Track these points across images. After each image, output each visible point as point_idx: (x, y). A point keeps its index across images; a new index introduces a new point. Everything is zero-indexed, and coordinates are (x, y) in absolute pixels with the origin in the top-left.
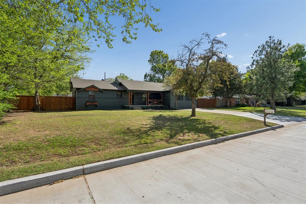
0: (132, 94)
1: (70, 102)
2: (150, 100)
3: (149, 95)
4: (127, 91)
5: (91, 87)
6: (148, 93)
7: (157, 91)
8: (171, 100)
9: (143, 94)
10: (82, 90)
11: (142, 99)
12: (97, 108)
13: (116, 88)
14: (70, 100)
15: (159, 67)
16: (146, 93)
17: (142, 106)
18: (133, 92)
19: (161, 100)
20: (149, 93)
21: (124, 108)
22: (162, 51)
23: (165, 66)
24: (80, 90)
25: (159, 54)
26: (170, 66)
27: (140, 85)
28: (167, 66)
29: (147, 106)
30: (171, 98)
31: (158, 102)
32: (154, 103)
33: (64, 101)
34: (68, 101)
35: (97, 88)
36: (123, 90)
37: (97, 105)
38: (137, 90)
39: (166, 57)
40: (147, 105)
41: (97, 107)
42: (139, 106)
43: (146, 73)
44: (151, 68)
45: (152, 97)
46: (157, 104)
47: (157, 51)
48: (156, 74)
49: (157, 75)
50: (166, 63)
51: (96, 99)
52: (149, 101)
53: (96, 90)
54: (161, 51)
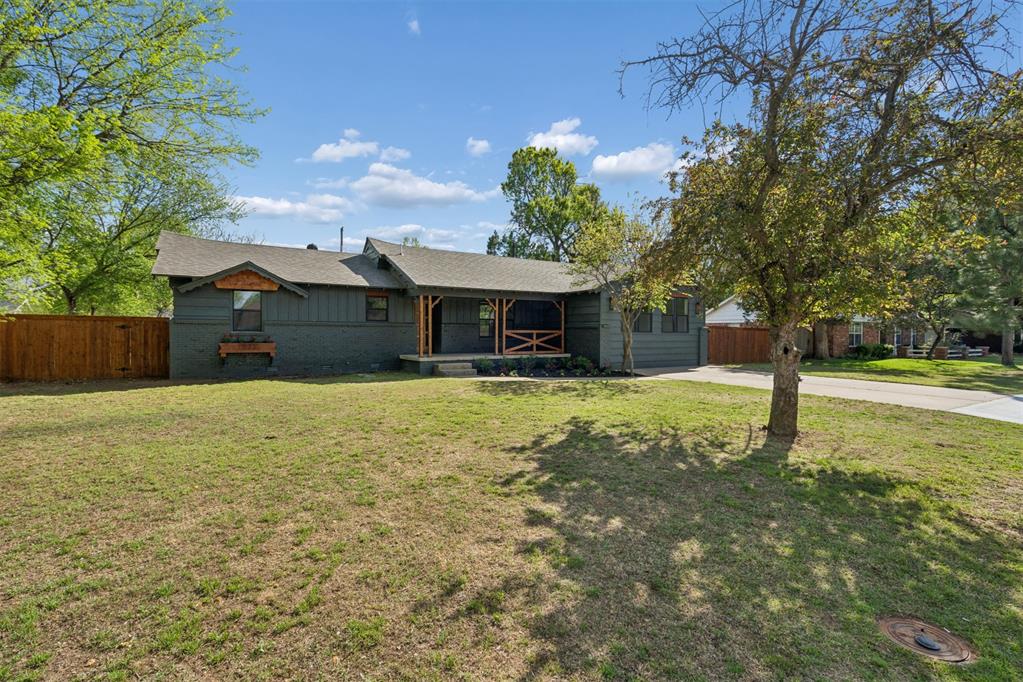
0: (430, 307)
1: (146, 343)
2: (510, 333)
3: (505, 309)
4: (412, 293)
5: (242, 273)
6: (501, 302)
7: (540, 294)
8: (603, 332)
9: (482, 307)
10: (197, 289)
11: (476, 325)
12: (272, 370)
13: (360, 281)
14: (146, 332)
15: (541, 208)
16: (493, 301)
17: (477, 357)
18: (434, 299)
19: (556, 333)
20: (508, 302)
21: (397, 367)
22: (552, 149)
23: (563, 205)
24: (189, 286)
25: (540, 159)
26: (582, 205)
27: (466, 266)
28: (570, 204)
29: (501, 357)
30: (602, 323)
31: (545, 338)
32: (529, 344)
33: (119, 335)
34: (140, 338)
35: (270, 278)
36: (396, 286)
37: (272, 354)
38: (452, 289)
39: (565, 173)
40: (500, 351)
41: (274, 363)
42: (461, 358)
43: (495, 232)
44: (512, 214)
45: (517, 322)
46: (539, 348)
47: (534, 149)
48: (530, 235)
49: (534, 239)
50: (565, 194)
51: (268, 330)
52: (507, 336)
53: (266, 287)
54: (547, 149)
